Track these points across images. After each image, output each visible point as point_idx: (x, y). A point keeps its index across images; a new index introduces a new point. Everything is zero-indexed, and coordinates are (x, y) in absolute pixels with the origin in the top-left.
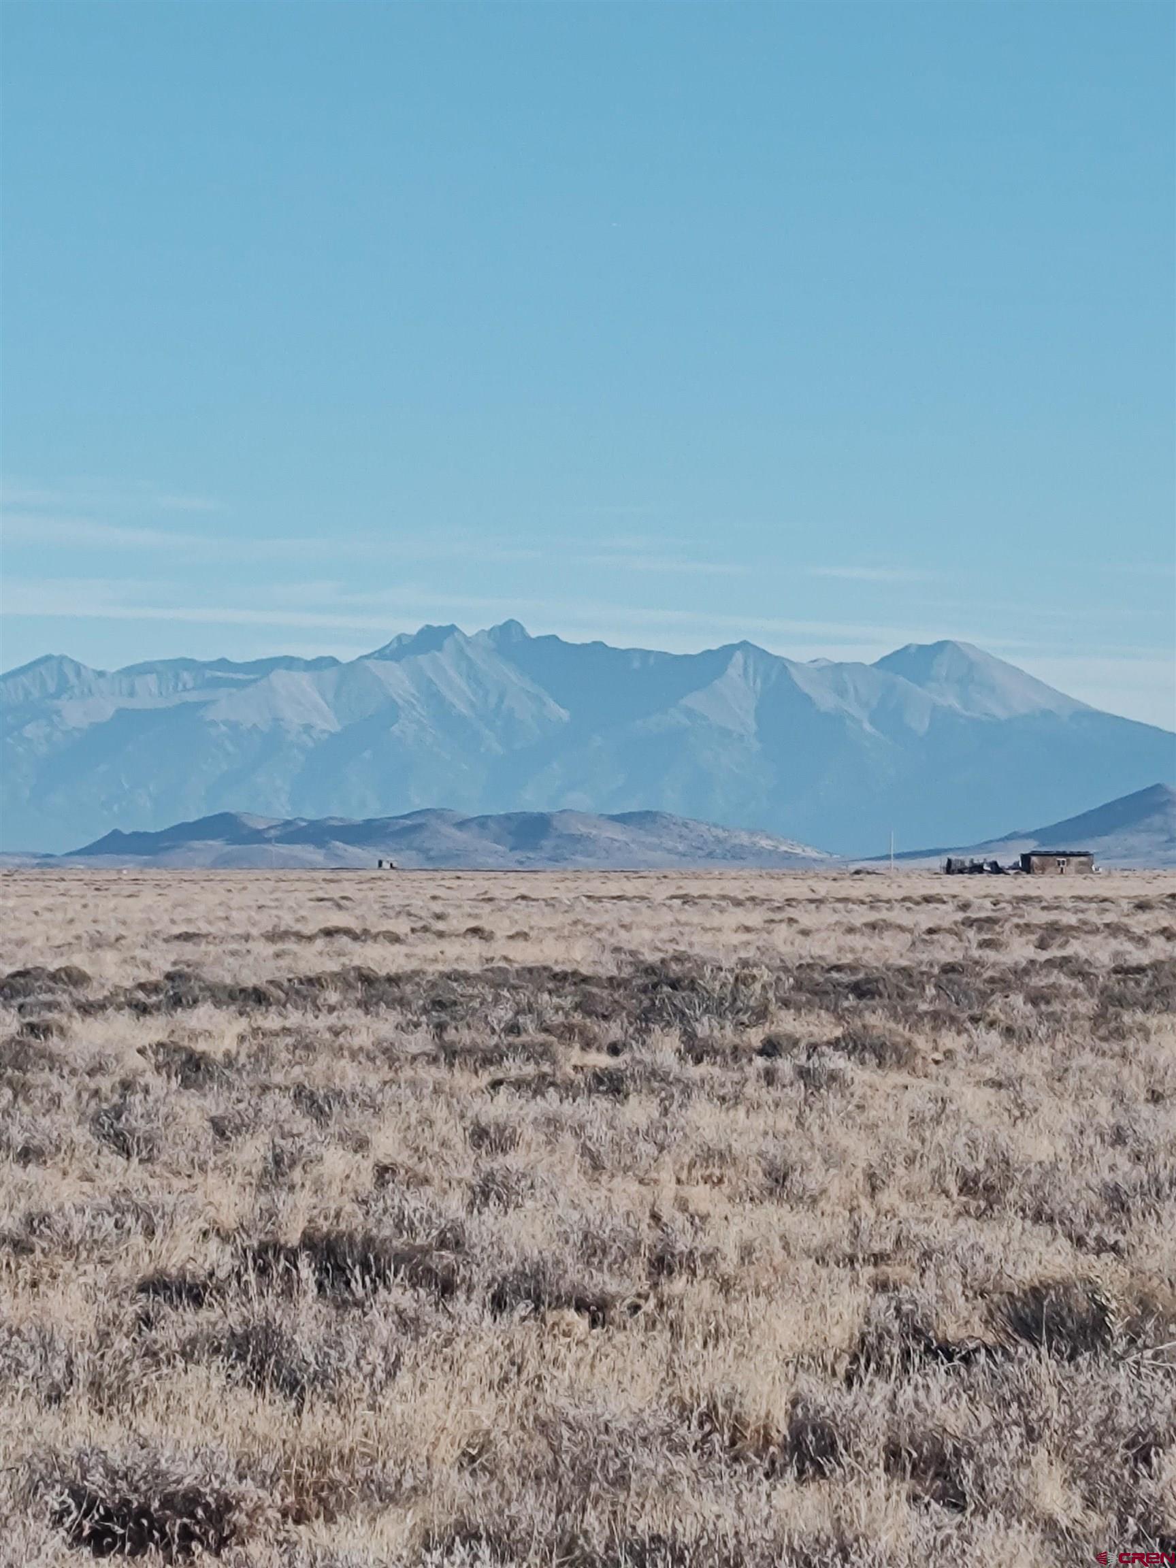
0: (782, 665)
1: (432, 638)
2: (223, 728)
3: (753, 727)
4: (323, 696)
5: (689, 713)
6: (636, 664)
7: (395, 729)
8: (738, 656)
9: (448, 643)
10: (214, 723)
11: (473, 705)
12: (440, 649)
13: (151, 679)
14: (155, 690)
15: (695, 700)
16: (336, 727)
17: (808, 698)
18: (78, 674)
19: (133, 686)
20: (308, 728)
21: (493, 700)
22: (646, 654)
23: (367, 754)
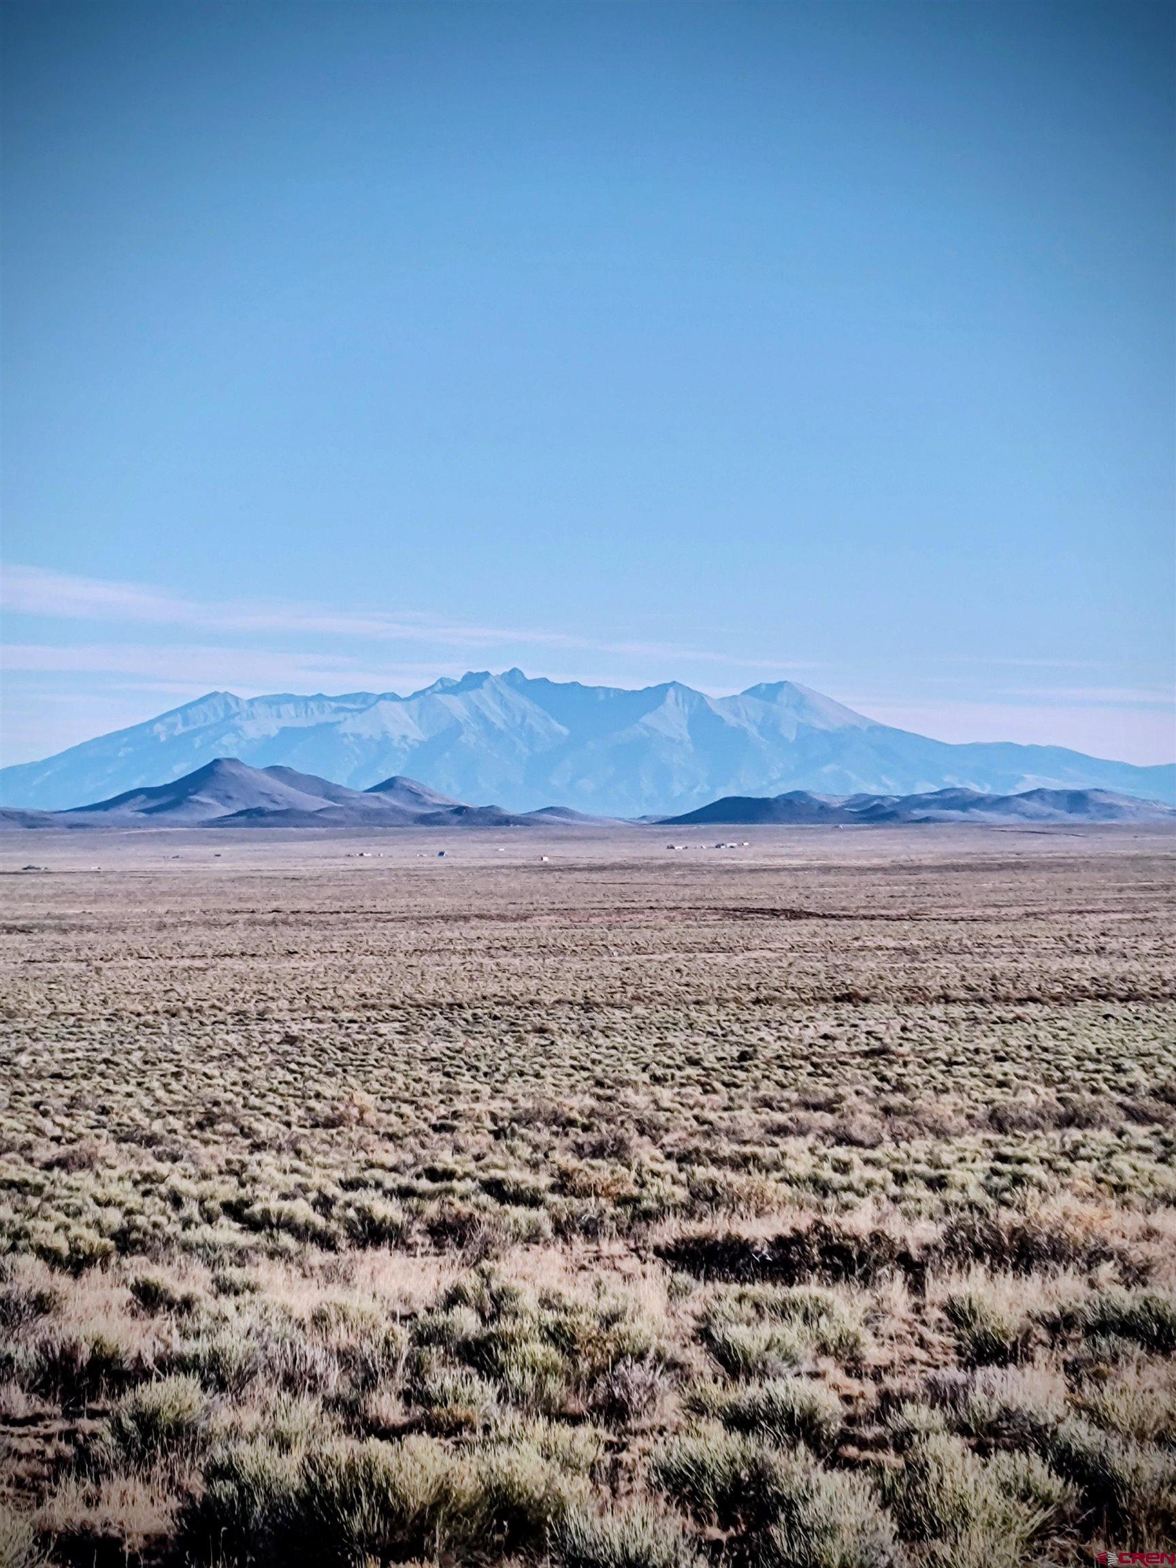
0: (702, 697)
1: (474, 680)
2: (352, 738)
3: (687, 737)
4: (411, 717)
5: (647, 728)
6: (602, 697)
7: (462, 738)
8: (671, 692)
9: (486, 684)
10: (345, 735)
11: (505, 722)
12: (482, 688)
13: (290, 707)
14: (293, 713)
15: (648, 719)
16: (424, 738)
17: (720, 719)
18: (237, 703)
19: (279, 711)
20: (404, 737)
21: (519, 720)
22: (607, 690)
23: (447, 755)
